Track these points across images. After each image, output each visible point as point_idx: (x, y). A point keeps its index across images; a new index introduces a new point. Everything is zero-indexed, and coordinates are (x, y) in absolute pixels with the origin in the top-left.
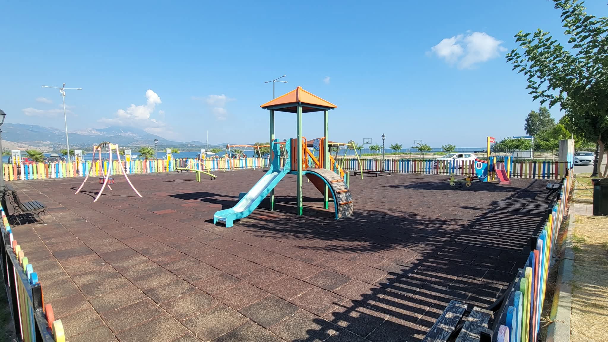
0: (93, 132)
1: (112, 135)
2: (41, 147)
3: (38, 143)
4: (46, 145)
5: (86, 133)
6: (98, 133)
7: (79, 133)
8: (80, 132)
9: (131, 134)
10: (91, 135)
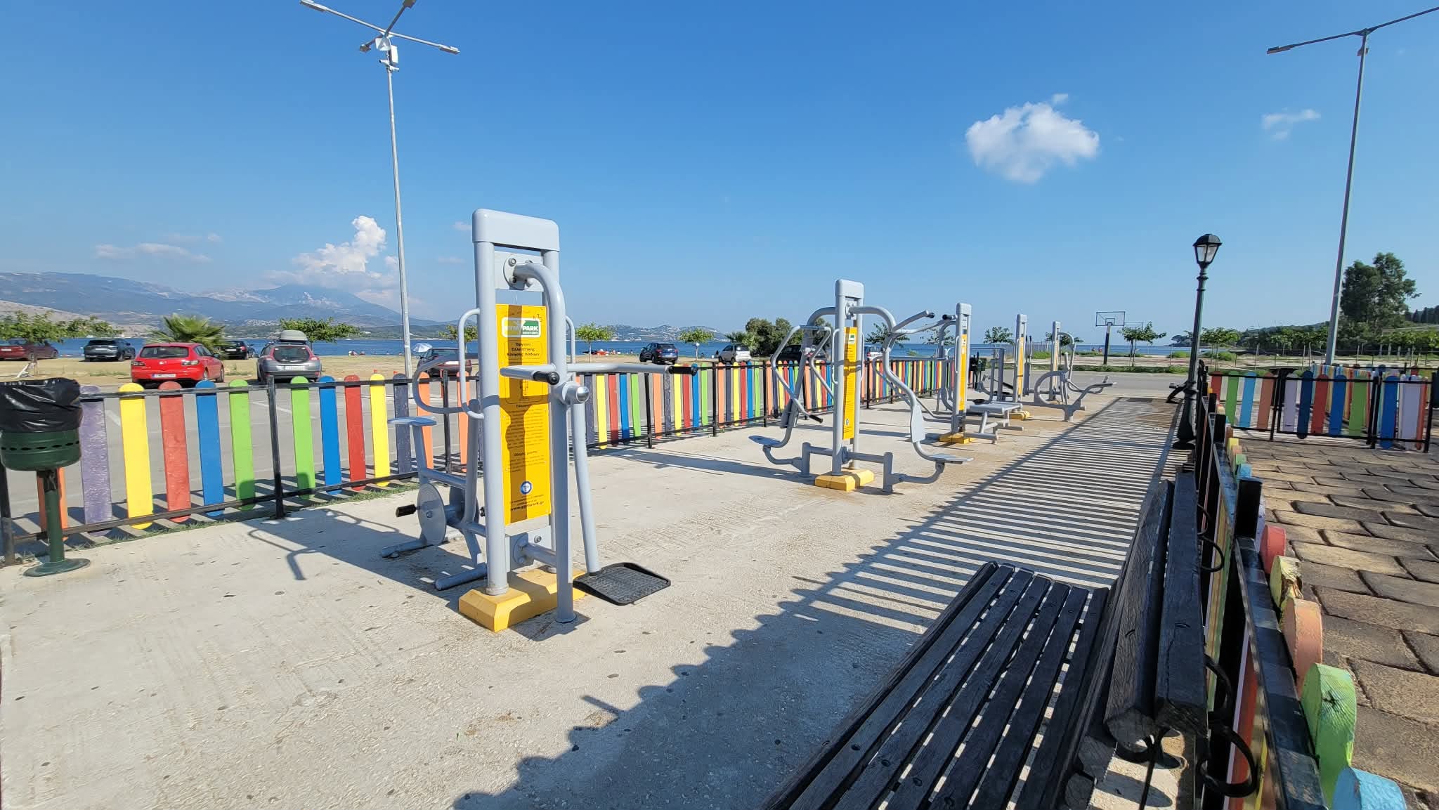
0: (247, 295)
1: (287, 304)
2: (133, 323)
3: (128, 316)
4: (143, 322)
5: (230, 298)
6: (259, 299)
7: (217, 296)
8: (219, 295)
9: (328, 303)
10: (241, 302)
